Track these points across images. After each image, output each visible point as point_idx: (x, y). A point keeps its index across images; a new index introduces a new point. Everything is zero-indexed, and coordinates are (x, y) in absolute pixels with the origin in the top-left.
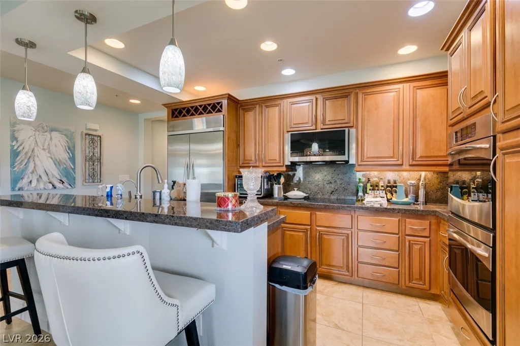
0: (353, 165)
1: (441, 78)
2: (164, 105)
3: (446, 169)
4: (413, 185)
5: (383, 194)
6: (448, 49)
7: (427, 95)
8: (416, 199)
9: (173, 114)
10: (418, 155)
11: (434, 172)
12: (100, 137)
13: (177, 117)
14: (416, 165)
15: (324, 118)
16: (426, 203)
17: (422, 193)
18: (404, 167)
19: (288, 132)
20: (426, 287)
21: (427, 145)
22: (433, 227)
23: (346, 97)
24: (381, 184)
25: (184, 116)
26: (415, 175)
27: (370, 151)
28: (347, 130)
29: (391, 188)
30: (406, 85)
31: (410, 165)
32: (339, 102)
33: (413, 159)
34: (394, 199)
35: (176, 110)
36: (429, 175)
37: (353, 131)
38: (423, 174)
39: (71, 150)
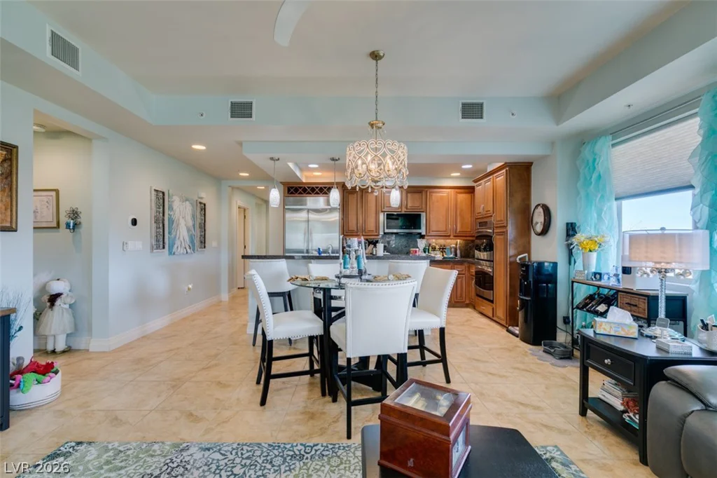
0: (424, 236)
1: (470, 190)
2: (281, 183)
3: (474, 238)
4: (454, 247)
5: (438, 252)
6: (475, 182)
7: (463, 197)
8: (456, 255)
9: (289, 190)
10: (458, 231)
11: (464, 240)
12: (205, 205)
13: (292, 193)
14: (456, 236)
15: (407, 205)
16: (461, 257)
17: (458, 252)
18: (451, 237)
19: (382, 212)
20: (464, 300)
21: (462, 227)
22: (467, 269)
23: (421, 192)
24: (437, 247)
25: (300, 193)
26: (454, 241)
27: (434, 227)
28: (421, 213)
29: (443, 249)
30: (453, 190)
31: (455, 236)
32: (417, 196)
33: (456, 233)
34: (445, 256)
35: (292, 188)
36: (462, 241)
37: (423, 215)
38: (459, 241)
39: (194, 217)
